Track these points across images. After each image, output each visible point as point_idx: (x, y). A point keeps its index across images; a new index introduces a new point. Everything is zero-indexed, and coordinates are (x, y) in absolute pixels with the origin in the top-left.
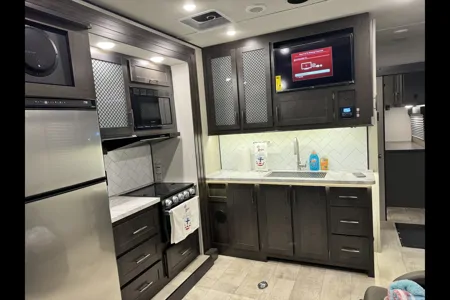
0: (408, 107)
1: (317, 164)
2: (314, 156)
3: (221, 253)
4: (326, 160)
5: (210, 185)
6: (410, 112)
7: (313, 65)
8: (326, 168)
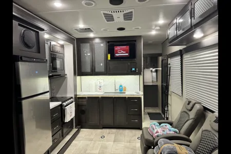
0: (151, 69)
1: (122, 89)
2: (121, 86)
3: (82, 128)
4: (125, 88)
5: (78, 98)
6: (152, 71)
7: (122, 52)
8: (125, 90)
